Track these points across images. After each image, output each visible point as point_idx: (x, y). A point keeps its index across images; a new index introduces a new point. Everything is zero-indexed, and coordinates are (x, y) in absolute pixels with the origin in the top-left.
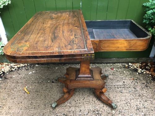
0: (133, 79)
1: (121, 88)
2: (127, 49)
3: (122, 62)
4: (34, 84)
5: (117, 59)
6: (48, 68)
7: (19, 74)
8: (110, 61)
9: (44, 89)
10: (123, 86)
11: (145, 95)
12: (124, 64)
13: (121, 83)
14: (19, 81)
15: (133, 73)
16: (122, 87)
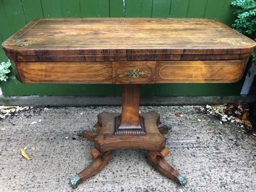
0: (214, 133)
1: (194, 149)
2: (206, 80)
3: (196, 103)
4: (41, 142)
5: (186, 97)
6: (67, 113)
7: (14, 125)
8: (175, 101)
9: (58, 151)
10: (197, 145)
11: (234, 160)
12: (197, 107)
13: (193, 140)
14: (12, 138)
15: (213, 122)
16: (195, 146)
